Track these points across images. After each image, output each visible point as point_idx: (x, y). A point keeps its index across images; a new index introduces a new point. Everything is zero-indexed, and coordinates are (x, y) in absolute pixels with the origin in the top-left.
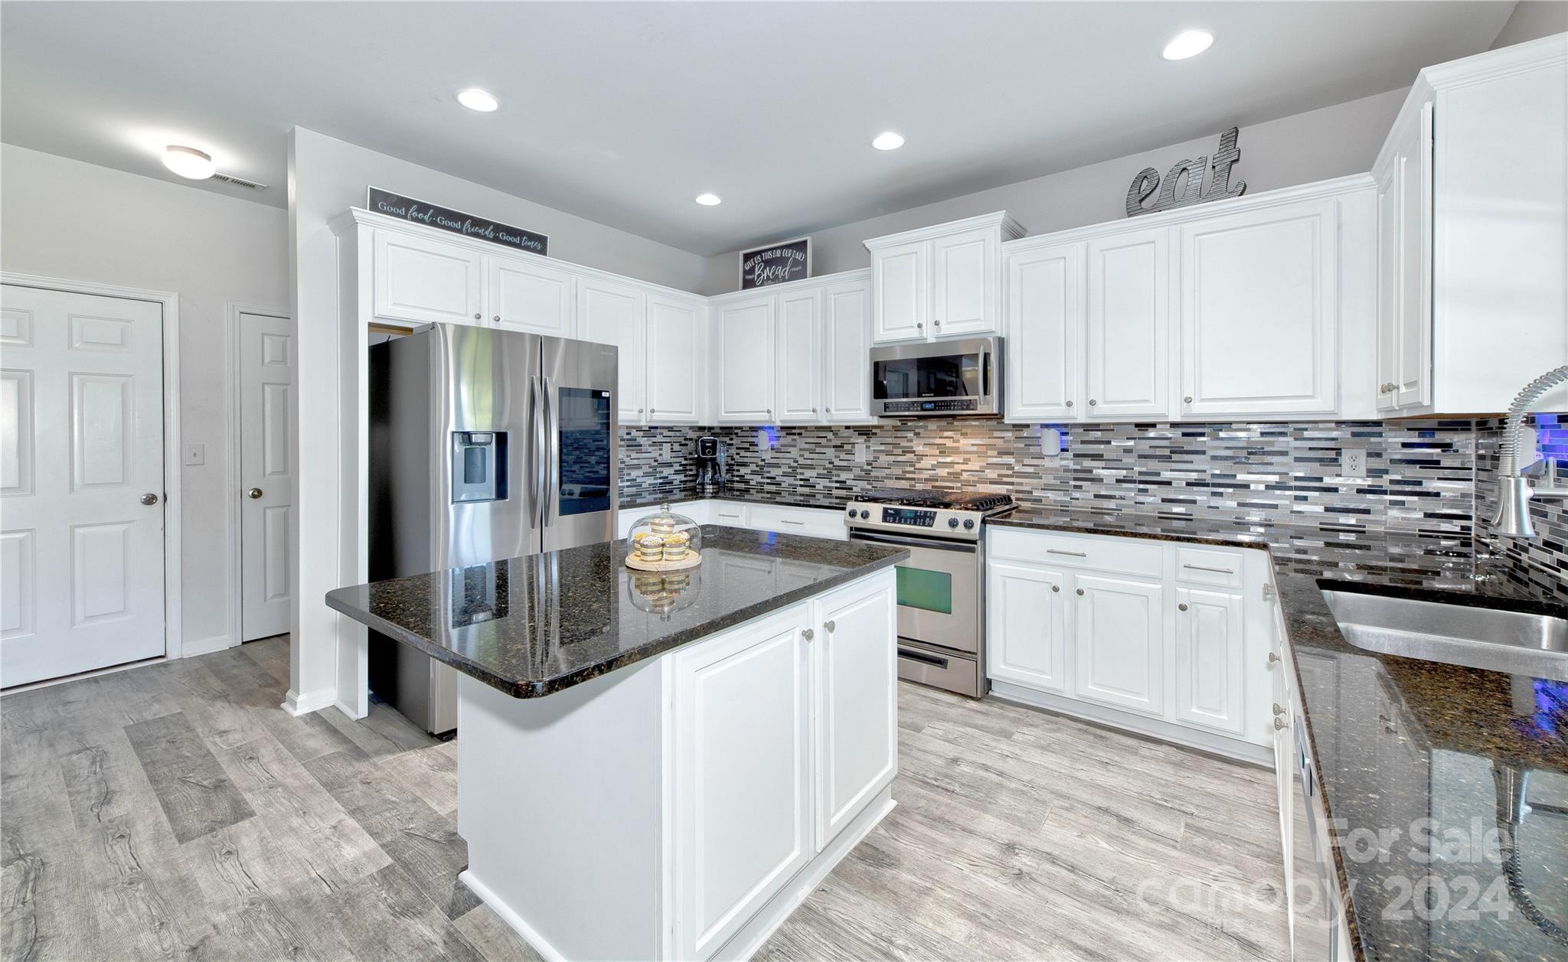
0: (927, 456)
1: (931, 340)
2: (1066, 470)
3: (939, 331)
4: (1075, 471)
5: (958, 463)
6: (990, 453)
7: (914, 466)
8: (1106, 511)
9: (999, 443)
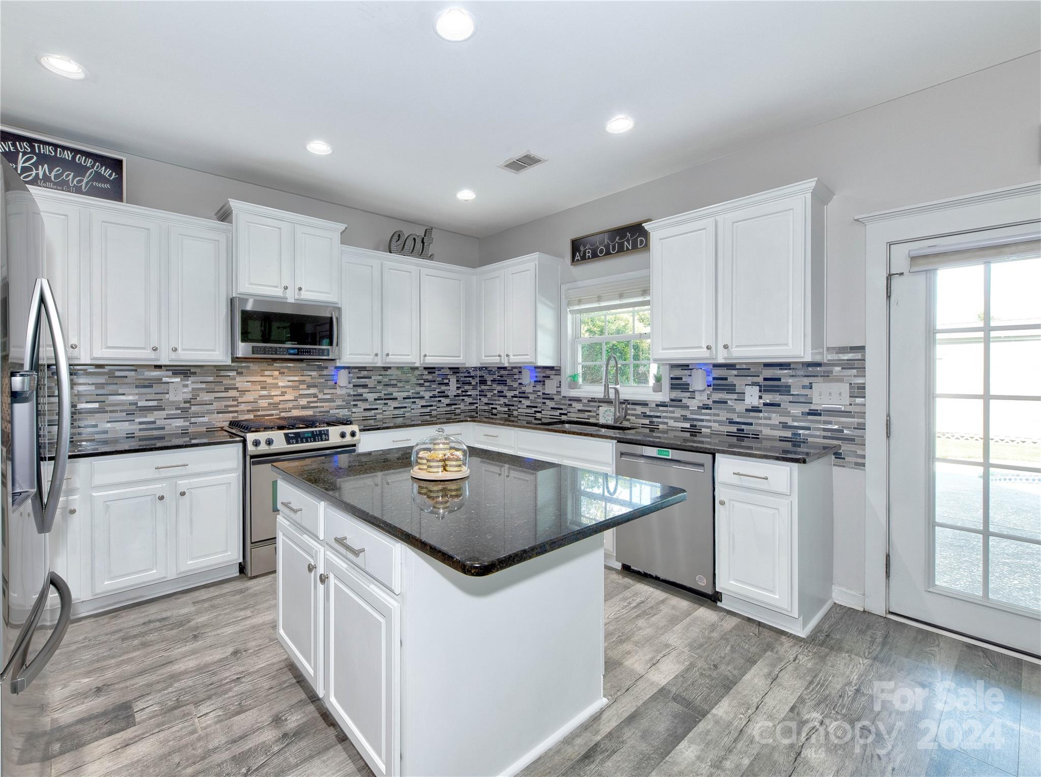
0: (250, 391)
1: (291, 300)
2: (349, 395)
3: (299, 295)
4: (354, 395)
5: (277, 395)
6: (301, 387)
7: (237, 400)
8: (369, 418)
9: (308, 379)
